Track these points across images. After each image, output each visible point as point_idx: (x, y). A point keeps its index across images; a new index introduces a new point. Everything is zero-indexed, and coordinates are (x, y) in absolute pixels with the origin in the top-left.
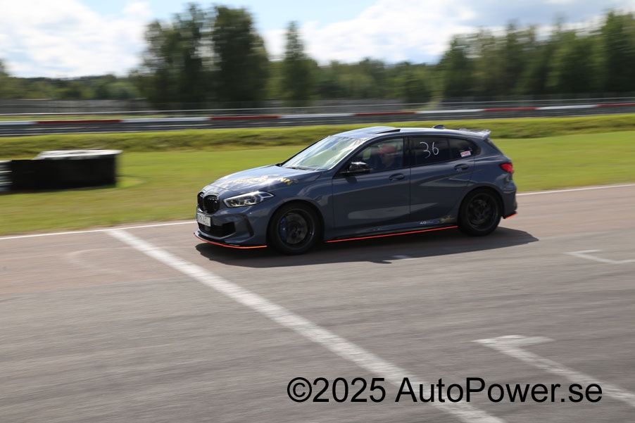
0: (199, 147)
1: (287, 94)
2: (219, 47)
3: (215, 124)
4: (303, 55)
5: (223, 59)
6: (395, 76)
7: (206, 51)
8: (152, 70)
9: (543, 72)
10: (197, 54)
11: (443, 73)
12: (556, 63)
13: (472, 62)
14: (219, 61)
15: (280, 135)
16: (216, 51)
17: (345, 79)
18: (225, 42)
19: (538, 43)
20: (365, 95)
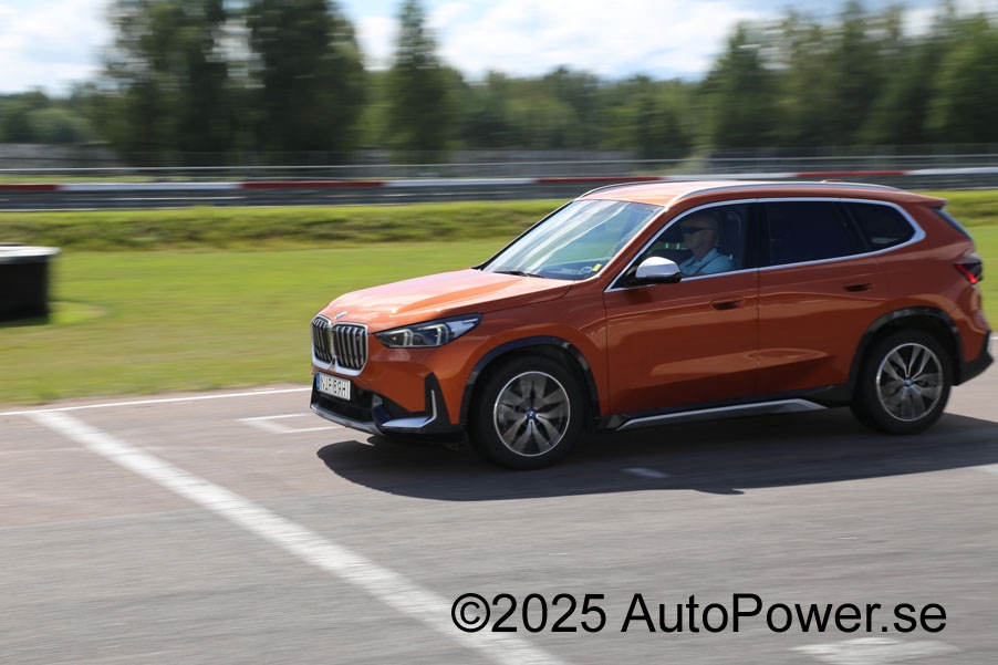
0: (219, 243)
2: (260, 40)
3: (252, 195)
4: (433, 60)
5: (267, 66)
6: (617, 104)
7: (235, 47)
8: (121, 84)
9: (918, 99)
10: (219, 53)
11: (713, 100)
13: (774, 76)
14: (260, 68)
15: (386, 220)
16: (254, 47)
17: (517, 107)
18: (273, 29)
19: (907, 40)
20: (557, 141)
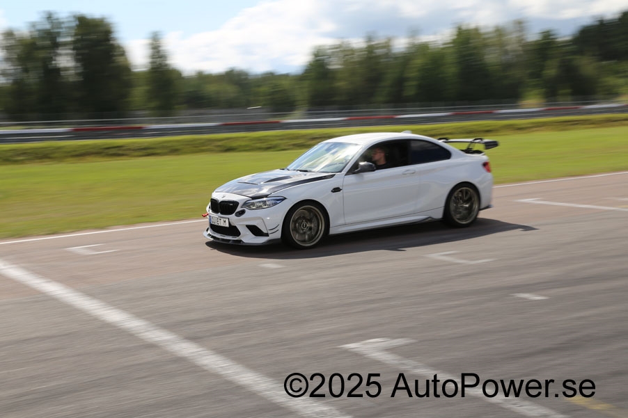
0: (60, 159)
1: (153, 104)
2: (80, 57)
3: (77, 135)
4: (166, 65)
5: (84, 69)
6: (259, 86)
7: (65, 61)
8: (8, 80)
9: (400, 82)
10: (56, 64)
11: (306, 83)
12: (412, 74)
13: (334, 72)
14: (79, 71)
15: (146, 145)
16: (77, 60)
17: (211, 89)
18: (86, 51)
19: (394, 54)
20: (231, 104)
